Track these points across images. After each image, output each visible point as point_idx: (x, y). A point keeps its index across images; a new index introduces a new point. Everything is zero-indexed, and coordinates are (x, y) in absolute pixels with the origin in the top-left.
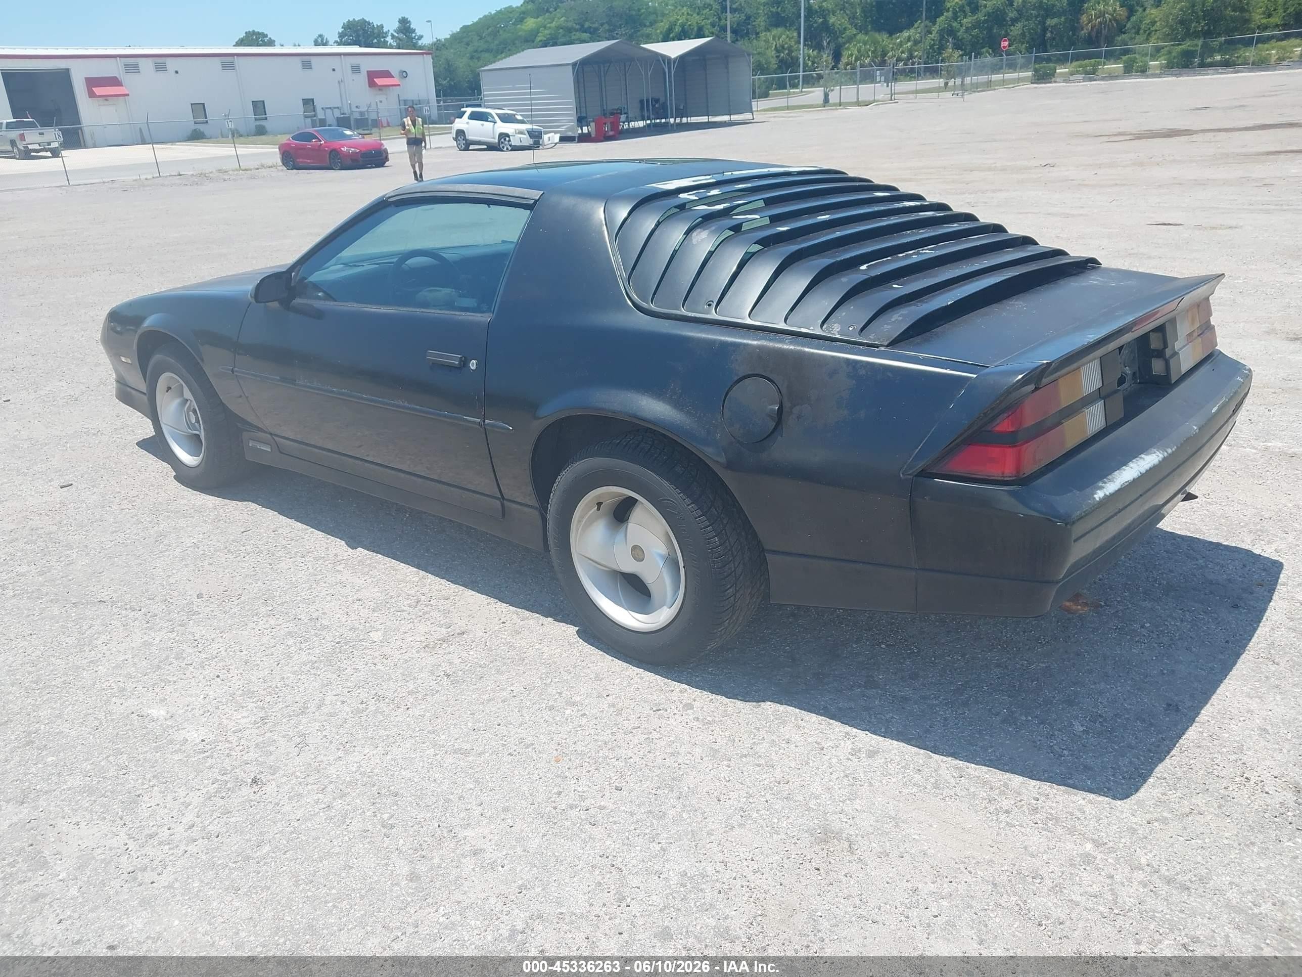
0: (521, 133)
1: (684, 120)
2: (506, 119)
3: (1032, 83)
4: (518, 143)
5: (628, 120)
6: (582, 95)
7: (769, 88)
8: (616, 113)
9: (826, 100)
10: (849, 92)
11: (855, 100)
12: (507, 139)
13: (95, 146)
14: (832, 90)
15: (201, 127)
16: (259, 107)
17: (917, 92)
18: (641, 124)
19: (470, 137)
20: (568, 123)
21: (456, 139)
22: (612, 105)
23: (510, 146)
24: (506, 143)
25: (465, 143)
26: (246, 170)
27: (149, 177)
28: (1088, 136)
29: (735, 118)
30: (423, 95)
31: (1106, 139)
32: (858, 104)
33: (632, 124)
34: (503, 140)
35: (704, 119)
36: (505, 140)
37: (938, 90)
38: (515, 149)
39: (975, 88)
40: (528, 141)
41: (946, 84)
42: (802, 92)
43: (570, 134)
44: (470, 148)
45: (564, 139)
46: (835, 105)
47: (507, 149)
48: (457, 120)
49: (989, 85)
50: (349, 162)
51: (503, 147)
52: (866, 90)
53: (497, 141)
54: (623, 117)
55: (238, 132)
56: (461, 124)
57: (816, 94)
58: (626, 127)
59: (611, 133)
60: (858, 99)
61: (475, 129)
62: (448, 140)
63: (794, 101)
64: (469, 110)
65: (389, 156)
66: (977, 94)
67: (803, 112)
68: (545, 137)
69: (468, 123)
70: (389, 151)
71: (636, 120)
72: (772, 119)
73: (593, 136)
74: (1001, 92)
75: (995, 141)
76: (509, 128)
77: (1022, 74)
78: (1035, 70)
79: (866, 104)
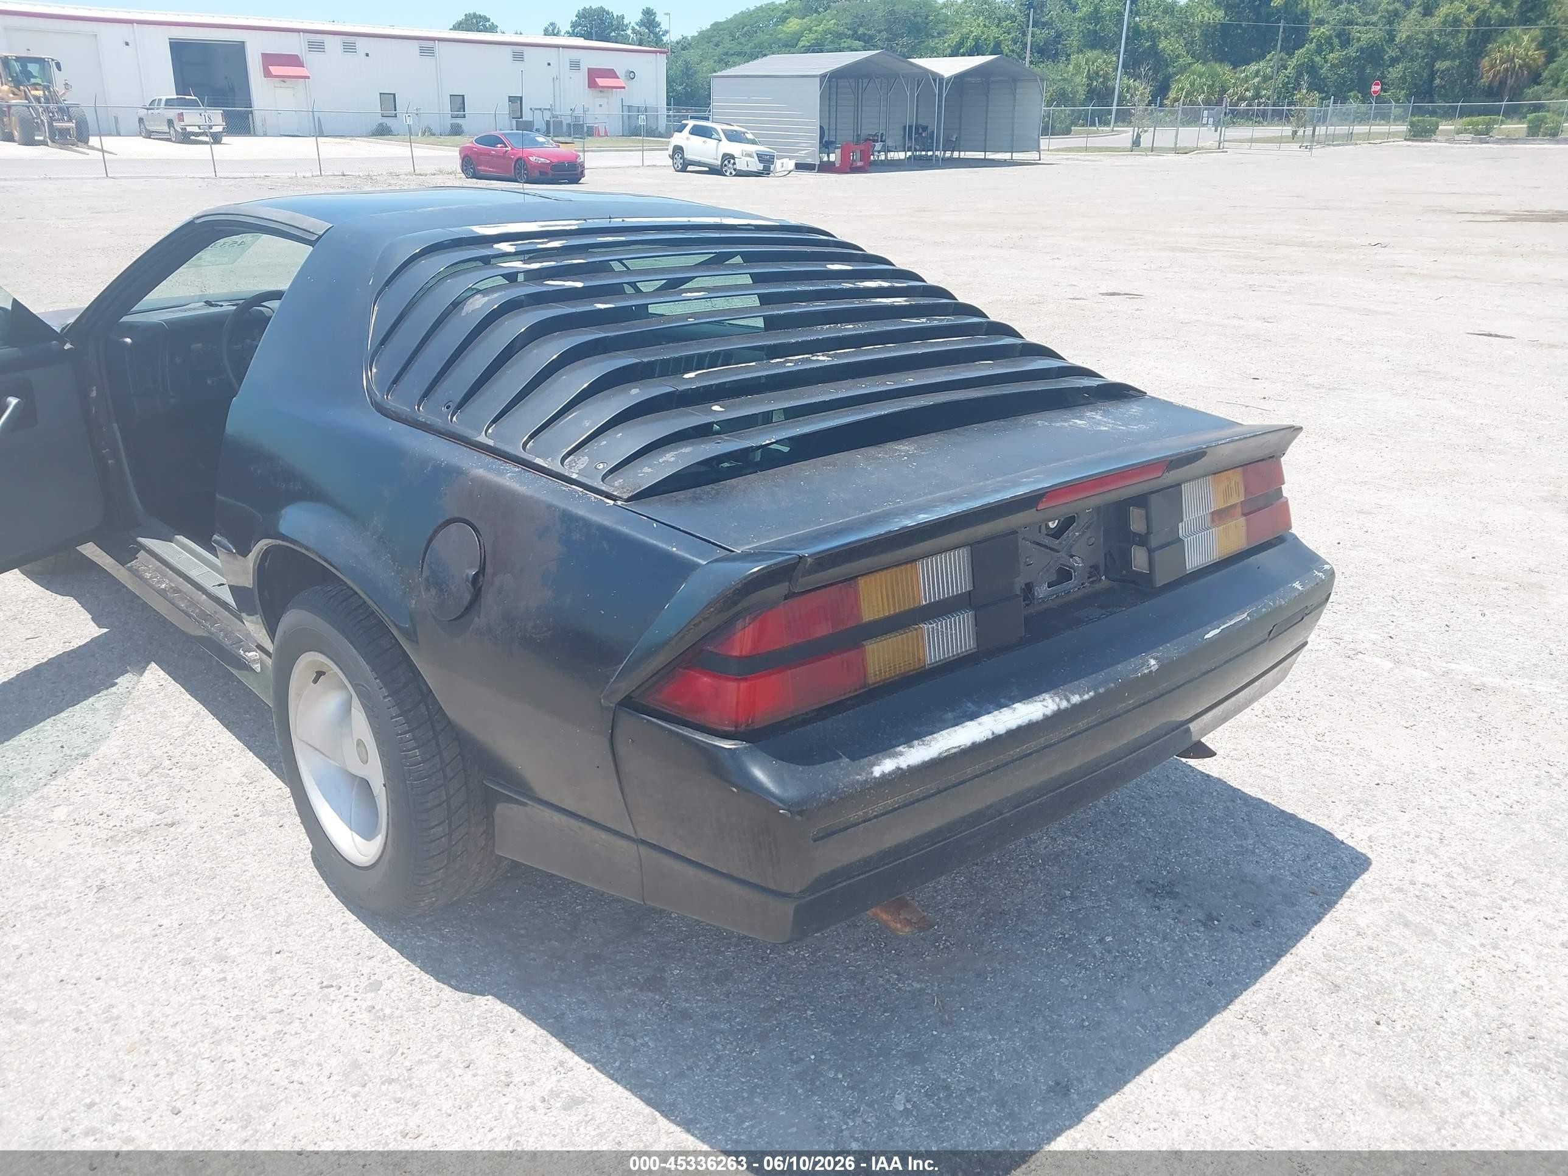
0: (750, 155)
1: (956, 154)
2: (733, 137)
3: (1405, 140)
4: (745, 168)
5: (887, 150)
6: (833, 115)
7: (1074, 123)
8: (872, 139)
9: (1136, 143)
10: (1165, 136)
11: (1173, 146)
12: (732, 161)
13: (265, 135)
14: (1146, 131)
15: (389, 122)
16: (459, 103)
17: (1252, 140)
18: (901, 155)
19: (689, 156)
20: (810, 151)
21: (672, 157)
22: (867, 130)
23: (735, 170)
24: (730, 166)
25: (683, 163)
26: (420, 175)
27: (309, 174)
28: (1449, 211)
29: (1017, 156)
30: (651, 103)
31: (1470, 217)
32: (1176, 150)
33: (892, 155)
34: (726, 162)
35: (980, 155)
36: (729, 162)
37: (1280, 140)
38: (740, 174)
39: (1331, 140)
40: (757, 166)
41: (1295, 133)
42: (1113, 130)
43: (809, 161)
44: (688, 169)
45: (799, 167)
47: (731, 173)
48: (676, 134)
49: (1349, 138)
50: (536, 174)
51: (726, 171)
52: (1188, 135)
53: (719, 163)
54: (878, 146)
55: (430, 130)
56: (678, 139)
57: (1125, 135)
58: (883, 157)
59: (859, 164)
60: (1176, 144)
61: (697, 148)
62: (663, 158)
63: (1094, 142)
64: (691, 123)
65: (586, 171)
66: (1332, 148)
67: (1104, 155)
68: (778, 163)
69: (688, 139)
70: (587, 165)
71: (896, 150)
72: (1064, 162)
73: (837, 165)
74: (1364, 148)
75: (1327, 208)
76: (735, 148)
77: (1394, 128)
78: (1412, 124)
79: (1186, 151)
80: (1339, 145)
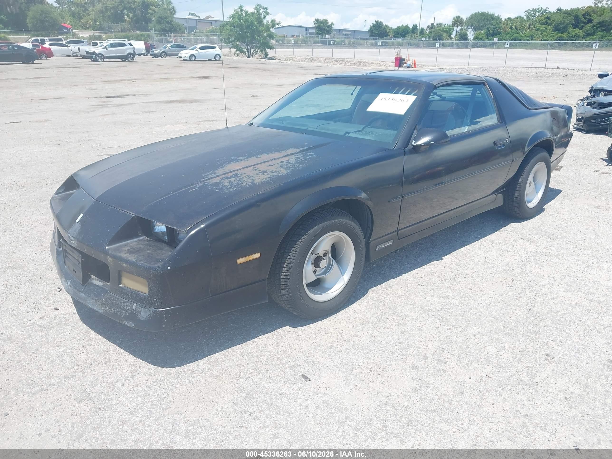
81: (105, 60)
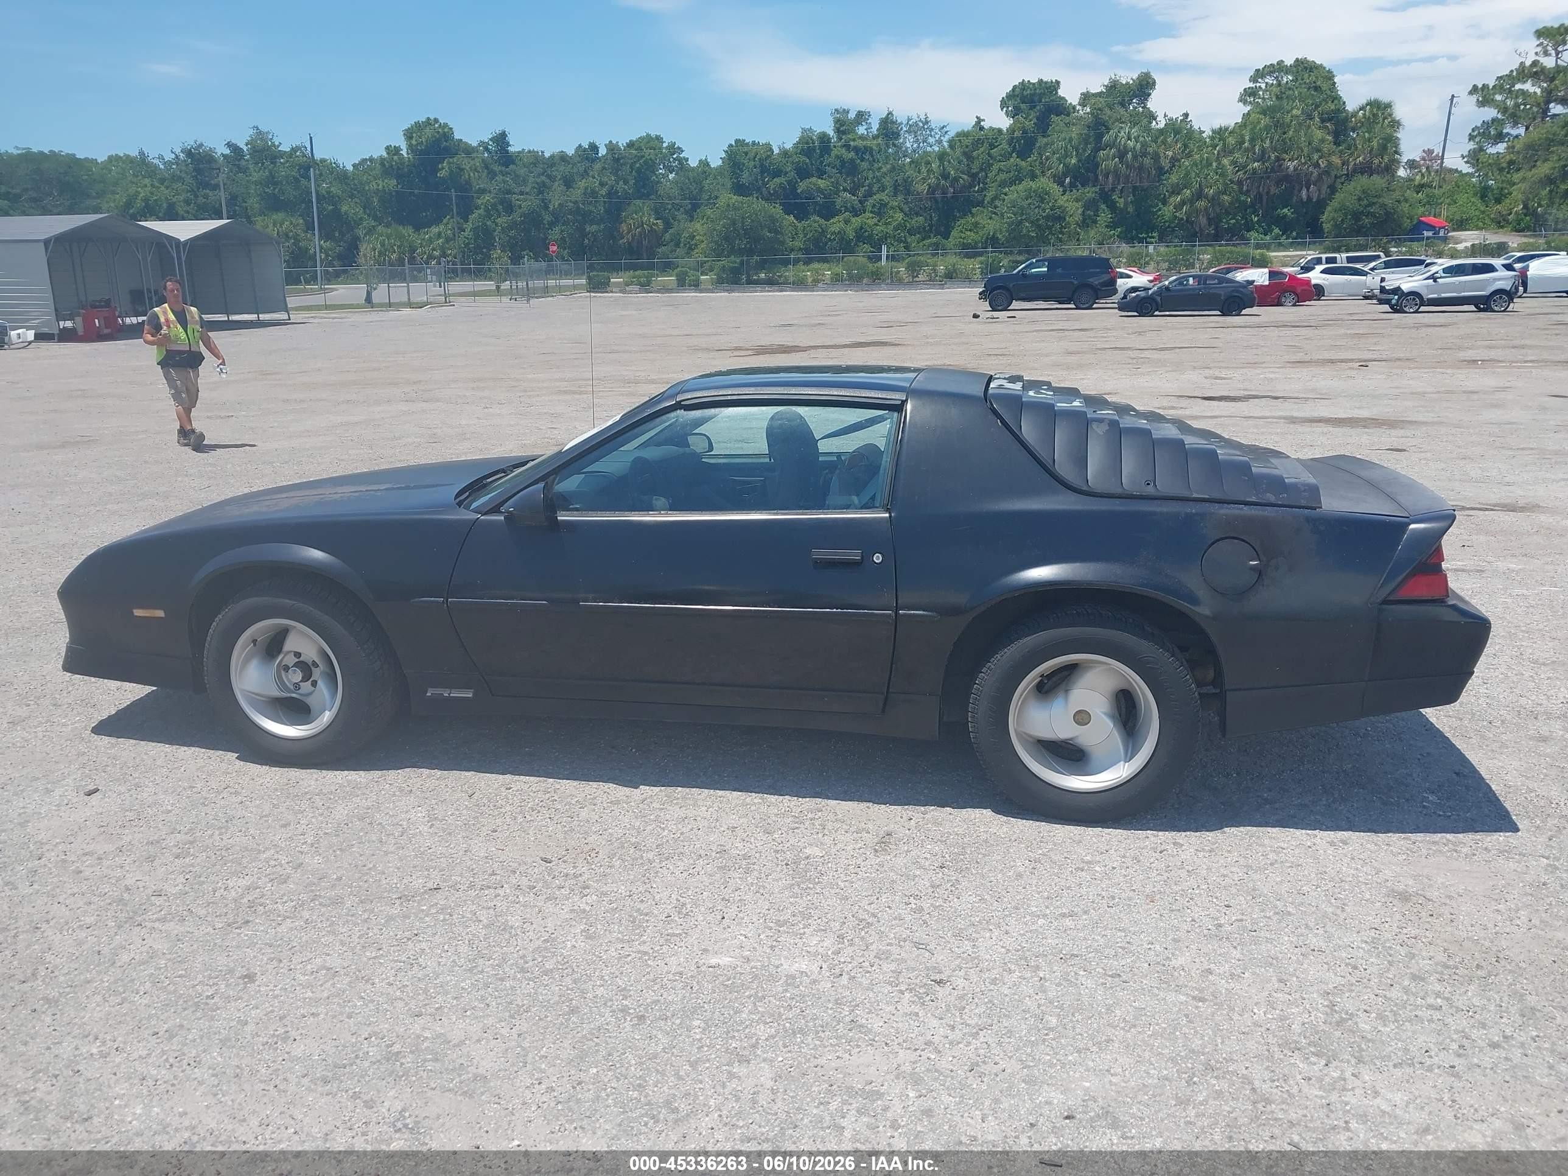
3: (588, 292)
5: (123, 315)
9: (369, 299)
10: (398, 291)
11: (405, 299)
14: (375, 289)
17: (473, 294)
18: (134, 320)
22: (93, 296)
28: (709, 349)
29: (266, 317)
32: (410, 305)
35: (223, 318)
37: (494, 293)
41: (498, 287)
42: (322, 288)
43: (48, 330)
45: (40, 337)
46: (381, 305)
49: (546, 292)
52: (419, 290)
57: (353, 292)
58: (121, 323)
59: (106, 331)
60: (409, 299)
67: (346, 312)
72: (312, 320)
73: (79, 333)
77: (577, 282)
78: (589, 278)
79: (421, 306)
80: (540, 297)
81: (1422, 309)
